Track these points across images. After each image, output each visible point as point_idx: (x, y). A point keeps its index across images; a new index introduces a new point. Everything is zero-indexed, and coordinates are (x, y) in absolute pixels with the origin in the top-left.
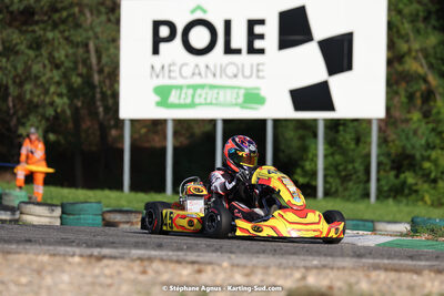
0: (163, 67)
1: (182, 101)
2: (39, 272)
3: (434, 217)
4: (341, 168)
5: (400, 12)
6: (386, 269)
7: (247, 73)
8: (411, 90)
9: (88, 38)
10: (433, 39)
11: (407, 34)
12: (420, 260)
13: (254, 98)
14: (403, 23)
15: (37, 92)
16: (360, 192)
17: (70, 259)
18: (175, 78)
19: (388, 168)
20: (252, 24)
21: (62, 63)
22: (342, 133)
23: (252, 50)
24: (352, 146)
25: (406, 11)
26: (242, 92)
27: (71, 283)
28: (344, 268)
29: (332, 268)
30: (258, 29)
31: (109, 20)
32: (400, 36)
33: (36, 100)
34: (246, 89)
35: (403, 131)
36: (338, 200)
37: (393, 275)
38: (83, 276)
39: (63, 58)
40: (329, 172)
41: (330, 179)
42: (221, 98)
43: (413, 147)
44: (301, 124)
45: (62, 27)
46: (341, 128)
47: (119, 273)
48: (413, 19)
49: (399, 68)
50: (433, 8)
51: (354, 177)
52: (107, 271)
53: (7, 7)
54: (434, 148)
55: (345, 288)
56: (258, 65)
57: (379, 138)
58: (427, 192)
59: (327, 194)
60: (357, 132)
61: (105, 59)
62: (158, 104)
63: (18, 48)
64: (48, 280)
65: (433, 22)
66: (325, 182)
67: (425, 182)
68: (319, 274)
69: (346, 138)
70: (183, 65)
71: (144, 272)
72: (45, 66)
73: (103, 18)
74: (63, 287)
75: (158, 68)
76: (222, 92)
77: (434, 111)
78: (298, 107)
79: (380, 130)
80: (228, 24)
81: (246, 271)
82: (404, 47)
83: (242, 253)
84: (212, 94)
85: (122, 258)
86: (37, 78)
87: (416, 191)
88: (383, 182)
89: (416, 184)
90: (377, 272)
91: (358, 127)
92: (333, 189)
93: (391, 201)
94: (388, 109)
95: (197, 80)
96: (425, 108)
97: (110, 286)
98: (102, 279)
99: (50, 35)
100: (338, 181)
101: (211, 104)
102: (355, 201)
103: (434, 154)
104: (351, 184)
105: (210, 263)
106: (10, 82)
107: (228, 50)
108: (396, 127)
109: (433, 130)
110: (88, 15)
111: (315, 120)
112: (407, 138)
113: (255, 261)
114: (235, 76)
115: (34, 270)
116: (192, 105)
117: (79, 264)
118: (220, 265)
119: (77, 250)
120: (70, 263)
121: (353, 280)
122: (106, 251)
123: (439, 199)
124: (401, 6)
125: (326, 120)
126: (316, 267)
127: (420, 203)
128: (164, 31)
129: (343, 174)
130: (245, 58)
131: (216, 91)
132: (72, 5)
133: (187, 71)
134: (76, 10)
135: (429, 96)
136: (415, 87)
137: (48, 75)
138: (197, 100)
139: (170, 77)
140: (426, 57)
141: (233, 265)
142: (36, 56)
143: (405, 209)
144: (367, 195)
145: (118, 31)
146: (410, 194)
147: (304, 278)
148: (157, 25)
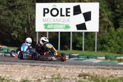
0: (46, 19)
1: (50, 28)
2: (20, 69)
3: (110, 55)
4: (88, 43)
5: (102, 6)
6: (101, 69)
7: (66, 21)
8: (105, 25)
9: (28, 12)
10: (110, 13)
11: (104, 12)
12: (109, 66)
13: (67, 27)
14: (103, 9)
15: (16, 25)
16: (93, 49)
17: (27, 66)
18: (49, 22)
19: (99, 43)
20: (67, 9)
21: (22, 18)
22: (88, 35)
23: (67, 15)
24: (91, 38)
25: (104, 6)
26: (65, 25)
27: (27, 72)
28: (91, 68)
29: (88, 68)
30: (68, 10)
31: (33, 8)
32: (102, 12)
33: (15, 27)
34: (66, 25)
35: (103, 35)
36: (88, 51)
37: (103, 70)
38: (30, 70)
39: (22, 17)
40: (86, 44)
41: (86, 46)
42: (60, 27)
43: (105, 39)
44: (79, 33)
45: (22, 10)
46: (88, 34)
47: (39, 69)
48: (105, 8)
49: (102, 20)
50: (110, 6)
51: (91, 46)
52: (36, 69)
53: (9, 5)
54: (110, 39)
55: (92, 73)
56: (68, 19)
57: (97, 36)
58: (109, 49)
59: (85, 50)
60: (92, 35)
61: (32, 18)
62: (45, 28)
63: (11, 15)
64: (22, 71)
65: (110, 9)
66: (85, 47)
67: (108, 47)
68: (85, 70)
69: (90, 36)
70: (50, 19)
71: (44, 69)
72: (18, 19)
73: (32, 8)
74: (26, 73)
75: (45, 20)
76: (60, 25)
77: (110, 30)
78: (78, 29)
79: (97, 34)
80: (61, 9)
81: (69, 69)
82: (103, 15)
83: (67, 64)
84: (57, 26)
85: (39, 66)
86: (16, 22)
87: (106, 49)
88: (98, 47)
89: (106, 47)
90: (99, 69)
91: (92, 34)
92: (86, 49)
93: (100, 51)
94: (99, 30)
95: (54, 23)
96: (108, 29)
97: (37, 72)
98: (35, 71)
99: (19, 12)
100: (87, 46)
101: (57, 28)
102: (92, 51)
103: (110, 40)
104: (90, 47)
105: (60, 67)
106: (9, 23)
107: (61, 15)
108: (101, 34)
109: (110, 34)
110: (28, 7)
111: (82, 32)
112: (104, 37)
113: (70, 66)
114: (63, 21)
115: (18, 69)
116: (53, 28)
117: (29, 67)
118: (62, 68)
119: (28, 64)
120: (27, 67)
121: (94, 71)
122: (35, 64)
123: (111, 51)
124: (102, 5)
125: (85, 32)
126: (85, 68)
127: (107, 52)
128: (46, 11)
129: (89, 45)
130: (65, 17)
131: (58, 25)
132: (24, 4)
133: (52, 20)
134: (25, 6)
135: (109, 26)
136: (106, 24)
137: (19, 21)
138: (54, 27)
139: (47, 22)
140: (108, 17)
141: (65, 68)
142: (16, 17)
143: (103, 53)
144: (94, 50)
145: (35, 11)
146: (104, 50)
147: (82, 71)
148: (44, 9)
